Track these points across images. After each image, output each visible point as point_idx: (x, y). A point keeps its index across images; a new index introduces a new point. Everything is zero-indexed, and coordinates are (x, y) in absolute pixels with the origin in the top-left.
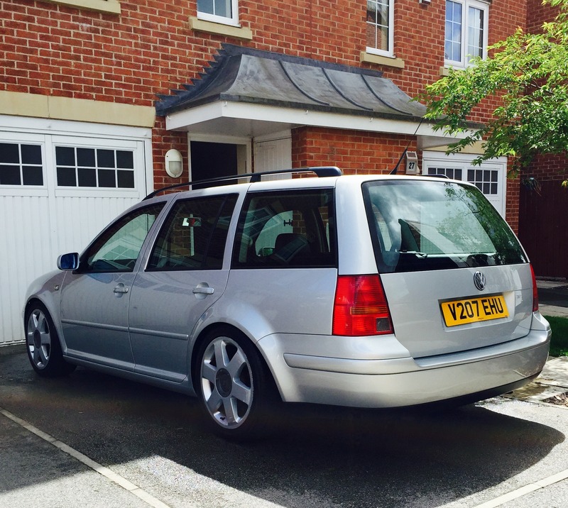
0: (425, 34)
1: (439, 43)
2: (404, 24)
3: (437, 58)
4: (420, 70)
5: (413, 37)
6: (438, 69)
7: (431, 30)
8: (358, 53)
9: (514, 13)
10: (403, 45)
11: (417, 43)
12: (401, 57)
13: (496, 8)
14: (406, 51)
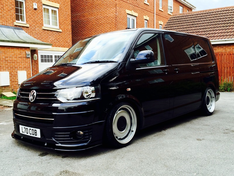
0: (36, 17)
1: (41, 20)
2: (29, 14)
3: (41, 24)
4: (35, 27)
5: (32, 18)
6: (42, 27)
7: (38, 16)
8: (13, 23)
9: (66, 12)
10: (29, 20)
11: (34, 20)
12: (28, 24)
13: (60, 10)
14: (30, 22)
